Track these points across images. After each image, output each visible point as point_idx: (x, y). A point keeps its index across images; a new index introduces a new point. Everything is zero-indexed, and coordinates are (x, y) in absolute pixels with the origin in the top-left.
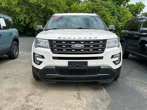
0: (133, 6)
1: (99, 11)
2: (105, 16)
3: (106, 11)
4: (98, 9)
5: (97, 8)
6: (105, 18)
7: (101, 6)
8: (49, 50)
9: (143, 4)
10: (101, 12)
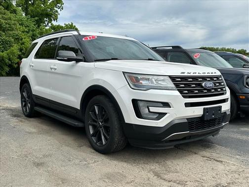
0: (61, 28)
1: (11, 30)
2: (22, 39)
3: (23, 32)
4: (8, 26)
5: (6, 23)
6: (23, 44)
7: (13, 22)
8: (177, 93)
9: (76, 27)
10: (14, 32)
